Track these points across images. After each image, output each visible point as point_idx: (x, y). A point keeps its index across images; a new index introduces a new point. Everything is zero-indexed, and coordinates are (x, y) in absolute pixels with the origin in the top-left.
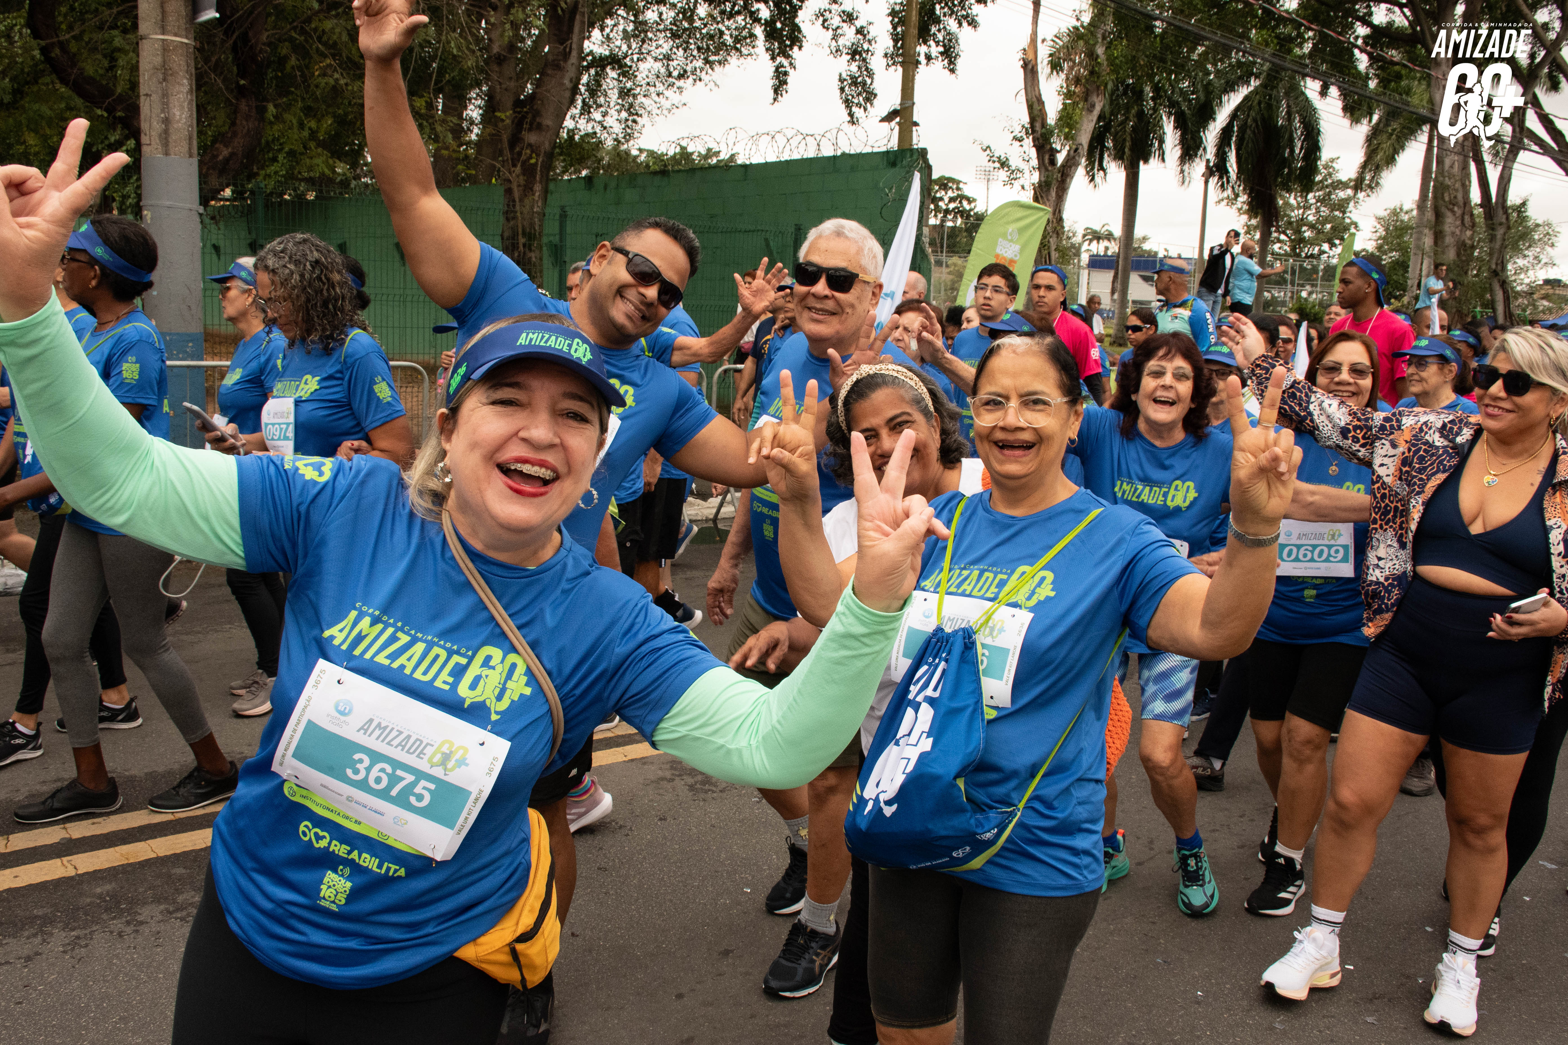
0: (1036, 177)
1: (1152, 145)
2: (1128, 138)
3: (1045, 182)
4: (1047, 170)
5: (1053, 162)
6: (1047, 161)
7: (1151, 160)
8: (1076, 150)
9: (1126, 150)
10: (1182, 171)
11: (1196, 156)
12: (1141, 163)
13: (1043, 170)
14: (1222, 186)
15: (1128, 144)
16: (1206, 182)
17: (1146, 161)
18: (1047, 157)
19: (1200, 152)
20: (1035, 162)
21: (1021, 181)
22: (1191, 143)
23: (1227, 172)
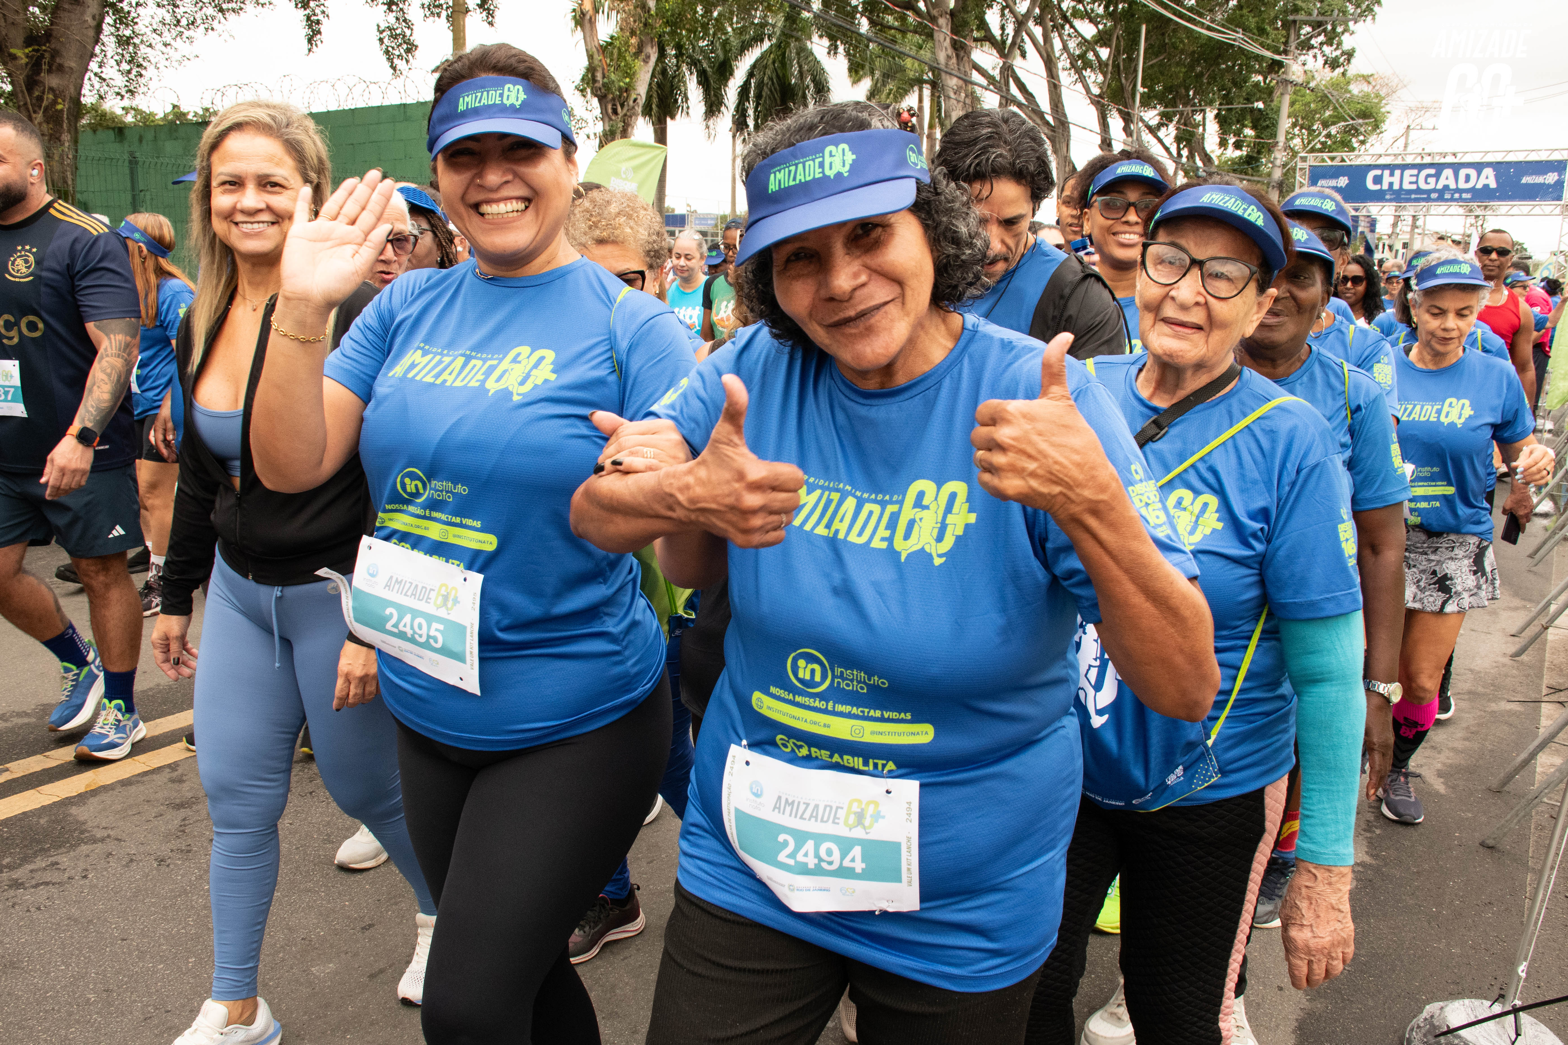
0: (599, 127)
1: (676, 101)
2: (655, 95)
3: (610, 131)
4: (610, 119)
5: (615, 112)
6: (610, 111)
7: (678, 116)
8: (635, 100)
9: (654, 106)
10: (708, 127)
11: (719, 111)
12: (668, 119)
13: (607, 120)
14: (744, 140)
15: (655, 101)
16: (734, 137)
17: (673, 117)
18: (610, 107)
19: (723, 109)
20: (597, 112)
21: (586, 131)
22: (713, 99)
23: (747, 126)
